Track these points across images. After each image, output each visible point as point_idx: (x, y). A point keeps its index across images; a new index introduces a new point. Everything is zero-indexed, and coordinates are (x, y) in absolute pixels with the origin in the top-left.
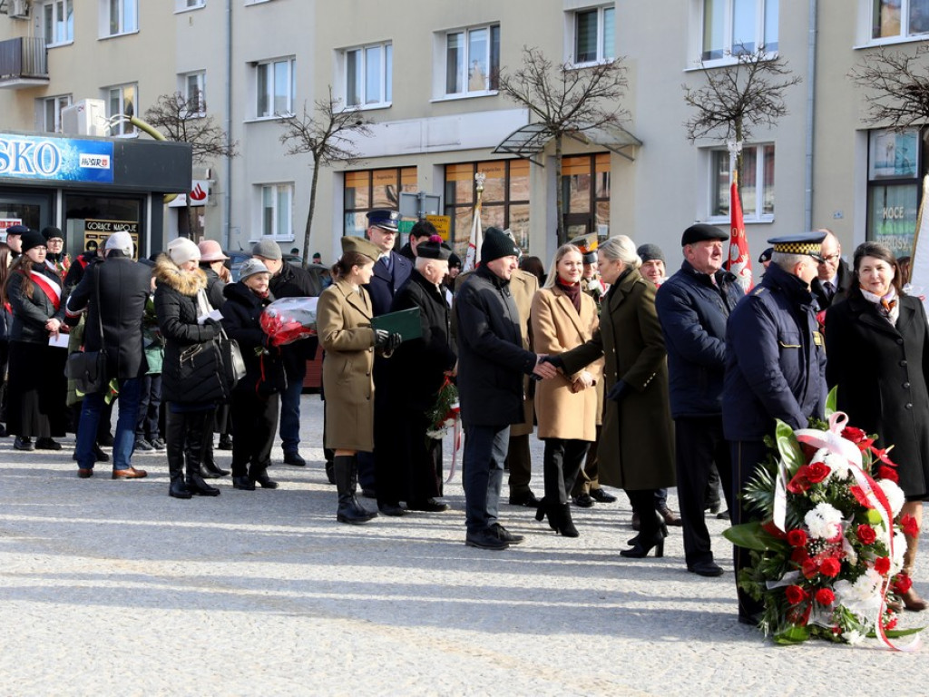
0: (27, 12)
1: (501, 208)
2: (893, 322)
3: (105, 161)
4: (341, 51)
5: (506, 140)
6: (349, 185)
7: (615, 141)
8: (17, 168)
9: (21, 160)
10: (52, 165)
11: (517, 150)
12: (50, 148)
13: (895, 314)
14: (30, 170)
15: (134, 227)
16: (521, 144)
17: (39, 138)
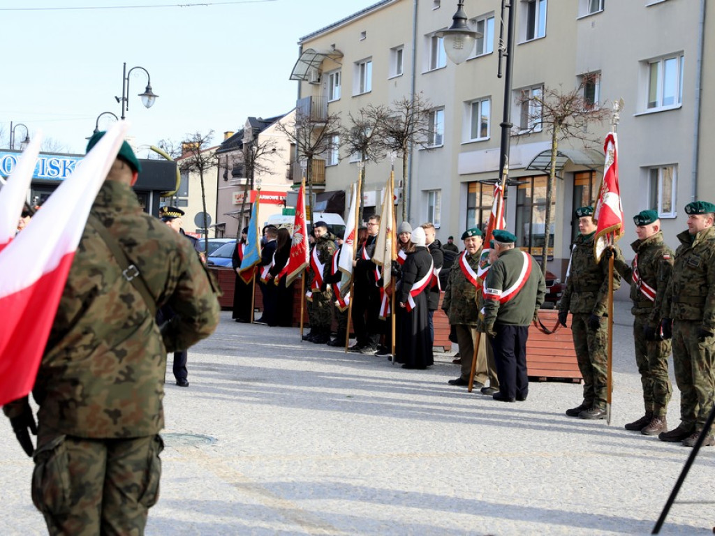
0: (319, 80)
1: (545, 207)
4: (468, 103)
5: (533, 162)
6: (471, 191)
7: (593, 163)
8: (64, 175)
9: (67, 171)
11: (544, 168)
16: (546, 164)
17: (78, 158)
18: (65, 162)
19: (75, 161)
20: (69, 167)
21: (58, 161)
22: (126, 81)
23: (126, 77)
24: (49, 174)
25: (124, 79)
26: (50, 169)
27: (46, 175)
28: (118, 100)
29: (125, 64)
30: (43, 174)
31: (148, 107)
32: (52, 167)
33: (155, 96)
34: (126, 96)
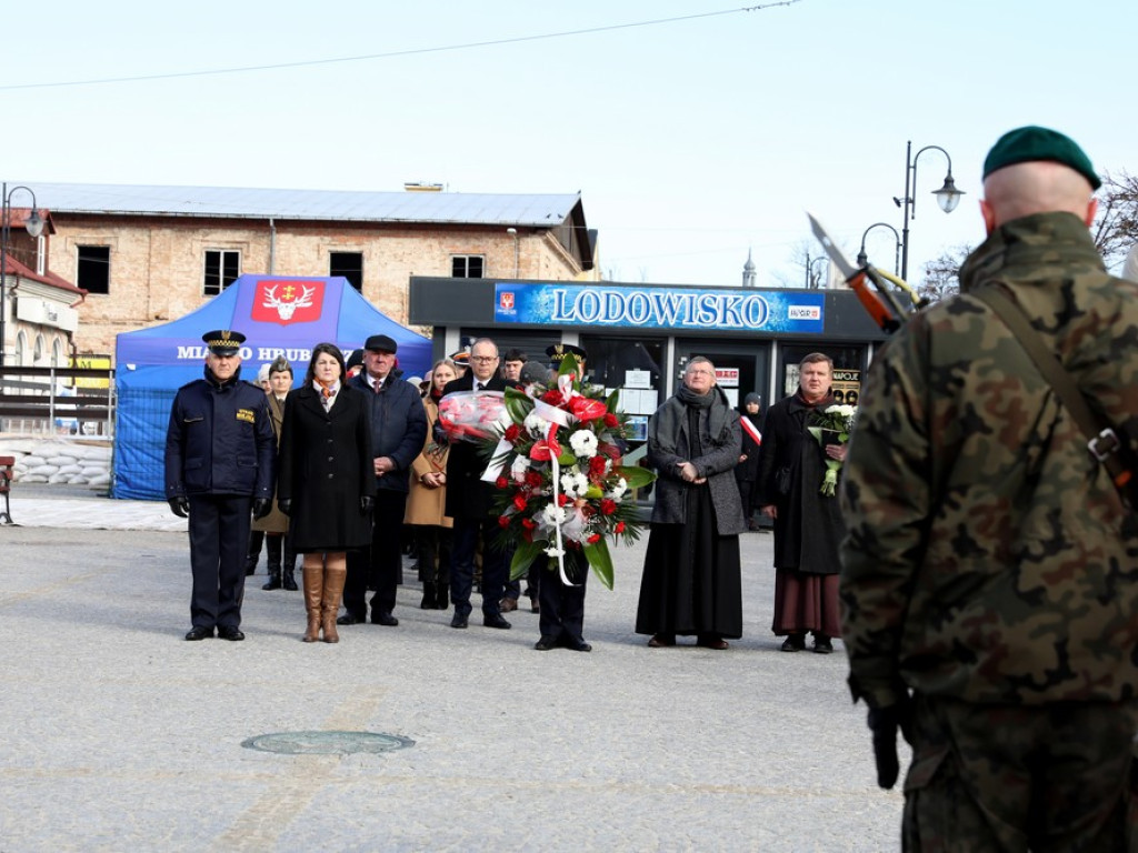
2: (328, 408)
3: (815, 312)
8: (724, 321)
9: (729, 314)
10: (760, 317)
12: (759, 303)
13: (331, 401)
14: (737, 322)
15: (855, 375)
17: (748, 292)
18: (725, 300)
19: (742, 297)
20: (732, 308)
21: (715, 299)
22: (912, 170)
23: (912, 164)
24: (700, 320)
25: (909, 167)
26: (701, 312)
27: (696, 322)
28: (898, 203)
29: (909, 143)
30: (691, 320)
31: (948, 211)
32: (706, 308)
33: (959, 193)
34: (911, 196)
